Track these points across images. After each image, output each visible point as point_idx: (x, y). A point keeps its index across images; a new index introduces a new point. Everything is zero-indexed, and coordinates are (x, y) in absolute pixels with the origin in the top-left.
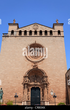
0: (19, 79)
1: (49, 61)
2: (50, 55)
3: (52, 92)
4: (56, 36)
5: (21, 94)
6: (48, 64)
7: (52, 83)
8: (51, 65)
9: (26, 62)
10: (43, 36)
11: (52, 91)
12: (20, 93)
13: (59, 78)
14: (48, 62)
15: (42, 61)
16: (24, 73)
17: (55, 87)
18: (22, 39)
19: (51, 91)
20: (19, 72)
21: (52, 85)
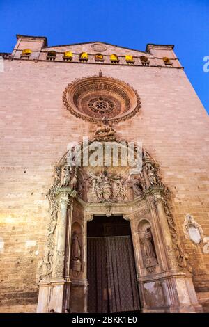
0: (35, 178)
1: (153, 120)
2: (153, 104)
3: (193, 229)
4: (161, 67)
5: (35, 248)
6: (152, 129)
7: (184, 189)
8: (162, 130)
9: (68, 122)
10: (123, 65)
11: (191, 225)
12: (33, 243)
13: (204, 171)
14: (148, 122)
15: (128, 120)
16: (57, 153)
17: (199, 204)
18: (58, 67)
19: (186, 223)
20: (36, 150)
21: (183, 196)
